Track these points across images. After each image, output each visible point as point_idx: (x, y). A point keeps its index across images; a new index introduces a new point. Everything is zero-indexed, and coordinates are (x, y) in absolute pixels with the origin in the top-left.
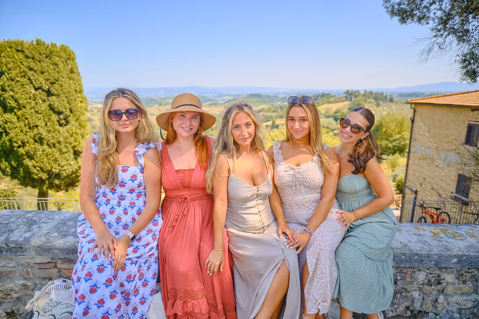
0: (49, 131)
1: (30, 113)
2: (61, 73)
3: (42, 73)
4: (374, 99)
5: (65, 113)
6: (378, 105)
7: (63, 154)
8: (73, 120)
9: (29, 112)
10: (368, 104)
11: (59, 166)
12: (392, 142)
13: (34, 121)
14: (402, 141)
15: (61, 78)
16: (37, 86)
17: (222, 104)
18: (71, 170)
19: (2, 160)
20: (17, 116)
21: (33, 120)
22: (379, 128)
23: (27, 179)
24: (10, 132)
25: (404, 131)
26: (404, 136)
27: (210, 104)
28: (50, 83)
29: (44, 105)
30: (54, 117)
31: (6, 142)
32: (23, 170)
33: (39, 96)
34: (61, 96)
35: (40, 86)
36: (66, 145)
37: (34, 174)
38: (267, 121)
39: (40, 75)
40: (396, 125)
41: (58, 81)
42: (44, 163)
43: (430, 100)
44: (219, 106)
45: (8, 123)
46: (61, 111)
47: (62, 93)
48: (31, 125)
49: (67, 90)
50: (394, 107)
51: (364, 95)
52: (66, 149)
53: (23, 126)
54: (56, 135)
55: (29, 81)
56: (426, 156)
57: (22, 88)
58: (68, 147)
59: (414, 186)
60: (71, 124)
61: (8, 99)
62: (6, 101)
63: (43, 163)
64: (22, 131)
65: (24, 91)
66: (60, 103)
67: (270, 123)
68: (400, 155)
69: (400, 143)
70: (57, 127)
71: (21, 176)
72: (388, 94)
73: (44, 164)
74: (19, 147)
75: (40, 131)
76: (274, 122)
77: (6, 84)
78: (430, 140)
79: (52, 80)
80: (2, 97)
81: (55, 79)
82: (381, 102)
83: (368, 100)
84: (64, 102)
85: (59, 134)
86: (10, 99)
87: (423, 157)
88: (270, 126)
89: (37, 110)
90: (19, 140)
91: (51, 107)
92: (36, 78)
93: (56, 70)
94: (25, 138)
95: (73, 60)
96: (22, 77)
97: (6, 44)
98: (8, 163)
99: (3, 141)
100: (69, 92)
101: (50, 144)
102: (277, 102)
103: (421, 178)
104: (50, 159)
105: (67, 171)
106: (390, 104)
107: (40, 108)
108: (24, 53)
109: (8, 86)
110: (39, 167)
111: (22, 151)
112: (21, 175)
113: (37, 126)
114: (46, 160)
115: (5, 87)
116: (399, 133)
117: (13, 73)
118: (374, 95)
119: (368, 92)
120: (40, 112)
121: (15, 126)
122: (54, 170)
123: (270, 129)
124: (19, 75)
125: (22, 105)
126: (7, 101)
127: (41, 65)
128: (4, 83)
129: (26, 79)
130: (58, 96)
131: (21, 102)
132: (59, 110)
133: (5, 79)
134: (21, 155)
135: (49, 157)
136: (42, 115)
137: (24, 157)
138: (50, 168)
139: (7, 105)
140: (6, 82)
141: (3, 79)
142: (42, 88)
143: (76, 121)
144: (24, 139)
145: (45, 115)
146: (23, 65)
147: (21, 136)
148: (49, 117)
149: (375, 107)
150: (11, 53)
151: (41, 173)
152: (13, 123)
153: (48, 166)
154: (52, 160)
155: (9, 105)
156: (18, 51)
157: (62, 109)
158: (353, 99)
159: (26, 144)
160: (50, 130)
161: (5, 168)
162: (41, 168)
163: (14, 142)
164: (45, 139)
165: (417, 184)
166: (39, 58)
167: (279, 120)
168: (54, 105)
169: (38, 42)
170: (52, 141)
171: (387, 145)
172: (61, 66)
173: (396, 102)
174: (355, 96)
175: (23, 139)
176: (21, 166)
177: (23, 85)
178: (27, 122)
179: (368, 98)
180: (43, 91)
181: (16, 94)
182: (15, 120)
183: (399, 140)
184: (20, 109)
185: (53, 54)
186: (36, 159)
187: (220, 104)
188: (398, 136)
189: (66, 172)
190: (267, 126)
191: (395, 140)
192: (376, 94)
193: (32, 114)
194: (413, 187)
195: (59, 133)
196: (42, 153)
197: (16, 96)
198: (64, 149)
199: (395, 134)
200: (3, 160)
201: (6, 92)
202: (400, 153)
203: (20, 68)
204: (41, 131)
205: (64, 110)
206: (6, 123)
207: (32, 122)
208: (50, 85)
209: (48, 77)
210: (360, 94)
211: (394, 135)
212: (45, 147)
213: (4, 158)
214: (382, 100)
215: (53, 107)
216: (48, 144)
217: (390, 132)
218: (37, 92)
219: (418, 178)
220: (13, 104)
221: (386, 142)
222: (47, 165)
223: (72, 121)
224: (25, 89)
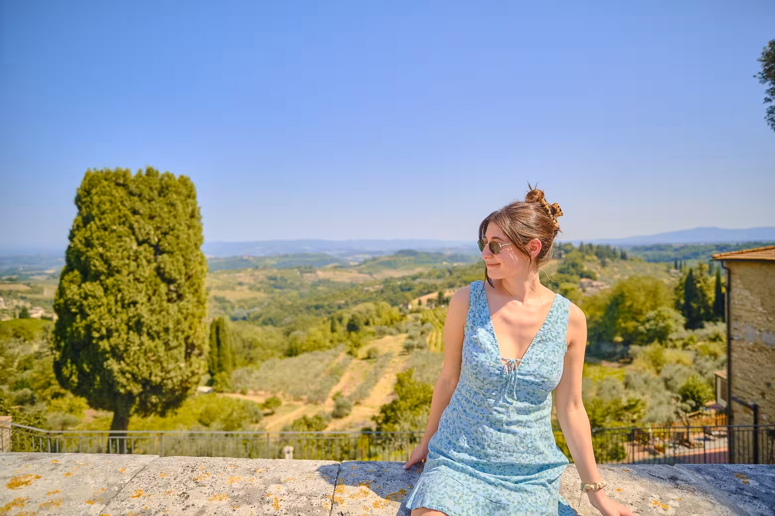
0: (152, 312)
1: (127, 281)
2: (178, 218)
3: (152, 218)
4: (597, 254)
5: (179, 282)
6: (604, 264)
7: (170, 349)
8: (190, 293)
9: (126, 279)
10: (588, 263)
11: (162, 371)
12: (643, 324)
13: (131, 295)
14: (661, 321)
15: (177, 226)
16: (141, 238)
17: (355, 266)
18: (180, 378)
19: (66, 361)
20: (105, 286)
21: (130, 293)
22: (620, 301)
23: (105, 394)
24: (90, 312)
25: (661, 305)
26: (662, 313)
27: (336, 267)
28: (162, 233)
29: (149, 268)
30: (163, 288)
31: (80, 329)
32: (101, 379)
33: (144, 253)
34: (175, 254)
35: (146, 238)
36: (177, 334)
37: (120, 385)
38: (429, 292)
39: (148, 221)
40: (647, 296)
41: (172, 230)
42: (140, 366)
43: (754, 254)
44: (350, 270)
45: (90, 298)
46: (173, 278)
47: (178, 249)
48: (126, 302)
49: (185, 243)
50: (629, 268)
51: (581, 249)
52: (175, 341)
53: (113, 302)
54: (164, 316)
55: (130, 231)
56: (764, 346)
57: (118, 241)
58: (179, 338)
59: (749, 398)
60: (186, 300)
61: (94, 258)
62: (89, 262)
63: (137, 365)
64: (109, 311)
65: (120, 247)
66: (173, 265)
67: (434, 295)
68: (661, 344)
69: (657, 325)
70: (165, 304)
71: (94, 389)
72: (617, 247)
73: (139, 368)
74: (101, 338)
75: (139, 311)
76: (441, 294)
77: (94, 236)
78: (768, 319)
79: (165, 227)
80: (85, 256)
81: (169, 227)
82: (607, 260)
83: (588, 257)
84: (179, 264)
85: (168, 317)
86: (97, 260)
87: (758, 347)
88: (436, 301)
89: (138, 276)
90: (104, 326)
91: (160, 272)
92: (141, 226)
93: (172, 214)
94: (114, 323)
95: (194, 198)
96: (120, 224)
97: (100, 175)
98: (77, 366)
99: (74, 329)
100: (187, 247)
101: (153, 333)
102: (441, 262)
103: (762, 384)
104: (149, 358)
105: (175, 380)
106: (622, 262)
107: (142, 273)
108: (126, 187)
109: (98, 239)
110: (130, 373)
111: (105, 345)
112: (96, 387)
113: (135, 303)
114: (142, 360)
115: (93, 239)
116: (653, 308)
117: (107, 219)
118: (595, 250)
119: (587, 245)
120: (142, 279)
121: (100, 303)
122: (153, 378)
123: (436, 306)
124: (117, 222)
125: (116, 269)
126: (92, 263)
127: (151, 206)
128: (92, 234)
129: (126, 228)
130: (171, 253)
131: (114, 263)
132: (171, 277)
133: (94, 228)
134: (101, 353)
135: (150, 355)
136: (145, 284)
137: (107, 355)
138: (148, 375)
139: (91, 269)
140: (95, 232)
141: (91, 227)
142: (149, 241)
143: (193, 294)
144: (111, 325)
145: (148, 284)
146: (124, 205)
147: (108, 320)
148: (155, 288)
149: (599, 267)
150: (108, 189)
151: (132, 384)
152: (97, 298)
153: (145, 371)
154: (153, 361)
155: (93, 268)
156: (118, 184)
157: (175, 275)
158: (564, 256)
159: (112, 333)
160: (155, 309)
161: (68, 376)
162: (133, 375)
163: (95, 330)
164: (145, 325)
165: (754, 393)
166: (149, 195)
167: (448, 290)
168: (164, 269)
169: (149, 172)
170: (155, 328)
171: (636, 328)
172: (180, 207)
173: (632, 260)
174: (567, 252)
175: (109, 324)
176: (98, 371)
177: (120, 237)
178: (119, 295)
179: (587, 253)
180: (151, 245)
181: (107, 251)
182: (100, 292)
183: (654, 319)
184: (110, 274)
185: (170, 189)
186: (127, 360)
187: (351, 267)
188: (652, 314)
189: (172, 381)
190: (429, 301)
191: (648, 320)
192: (598, 247)
193: (129, 284)
194: (747, 400)
195: (168, 313)
196: (138, 348)
197: (108, 254)
198: (173, 341)
199: (647, 310)
200: (69, 361)
201: (92, 248)
202: (660, 342)
203: (120, 211)
204: (141, 310)
205: (178, 277)
206: (86, 298)
207: (128, 297)
208: (160, 236)
209: (159, 225)
210: (573, 248)
211: (645, 312)
212: (145, 338)
213: (71, 359)
214: (609, 257)
215: (162, 271)
216: (149, 334)
217: (639, 307)
218: (141, 248)
219: (754, 383)
220: (101, 266)
221: (634, 323)
222: (144, 369)
223: (187, 295)
224: (122, 244)
